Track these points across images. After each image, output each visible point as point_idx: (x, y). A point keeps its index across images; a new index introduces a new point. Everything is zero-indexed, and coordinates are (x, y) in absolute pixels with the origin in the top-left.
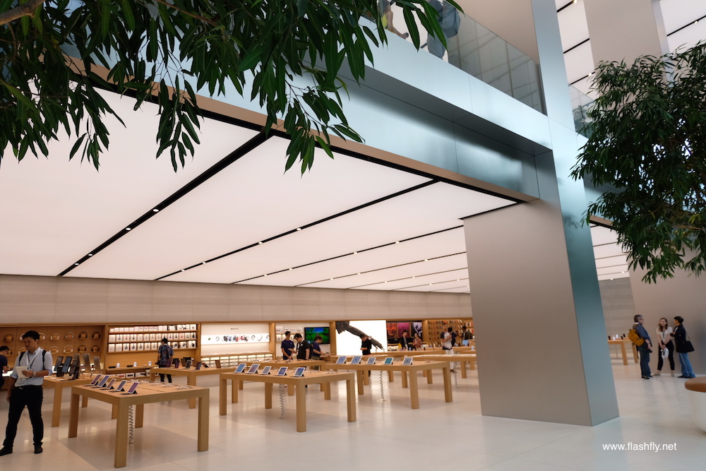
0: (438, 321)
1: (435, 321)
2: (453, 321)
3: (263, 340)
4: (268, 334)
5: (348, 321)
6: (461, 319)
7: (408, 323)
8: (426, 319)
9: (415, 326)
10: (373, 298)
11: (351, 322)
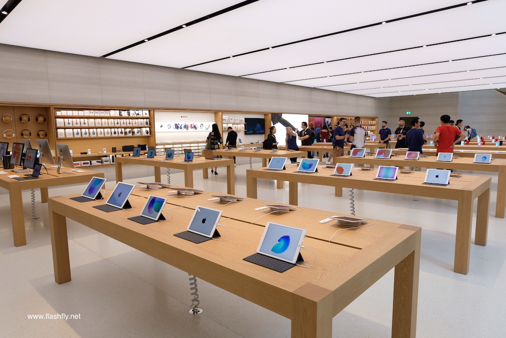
5: (281, 114)
7: (322, 118)
8: (336, 116)
9: (326, 121)
10: (299, 94)
11: (283, 114)
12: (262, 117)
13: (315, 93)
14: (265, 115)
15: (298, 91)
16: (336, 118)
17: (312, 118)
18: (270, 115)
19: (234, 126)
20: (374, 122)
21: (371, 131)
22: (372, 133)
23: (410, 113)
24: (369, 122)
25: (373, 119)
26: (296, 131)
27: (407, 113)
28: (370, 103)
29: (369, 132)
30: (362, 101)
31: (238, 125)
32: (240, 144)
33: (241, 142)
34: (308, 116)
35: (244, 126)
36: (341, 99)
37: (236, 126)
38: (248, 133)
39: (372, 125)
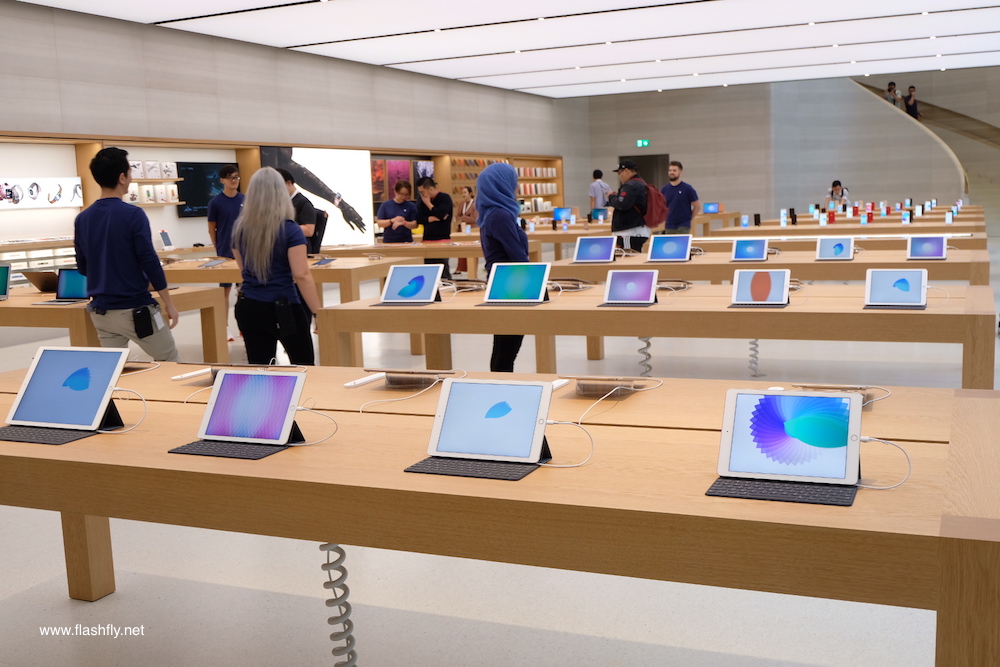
0: (467, 158)
1: (462, 158)
2: (494, 160)
3: (64, 201)
4: (78, 181)
5: (290, 148)
6: (508, 157)
7: (407, 161)
8: (448, 153)
9: (420, 170)
10: (342, 84)
11: (294, 149)
12: (228, 158)
13: (385, 83)
14: (241, 150)
15: (336, 75)
16: (447, 160)
17: (379, 160)
18: (256, 154)
19: (146, 188)
20: (551, 172)
21: (547, 198)
22: (548, 203)
23: (646, 143)
24: (538, 170)
25: (547, 162)
26: (337, 202)
27: (640, 143)
28: (538, 113)
29: (540, 200)
30: (517, 107)
31: (158, 187)
32: (167, 248)
33: (168, 242)
34: (368, 153)
35: (175, 188)
36: (460, 100)
37: (149, 188)
38: (188, 210)
39: (546, 180)
